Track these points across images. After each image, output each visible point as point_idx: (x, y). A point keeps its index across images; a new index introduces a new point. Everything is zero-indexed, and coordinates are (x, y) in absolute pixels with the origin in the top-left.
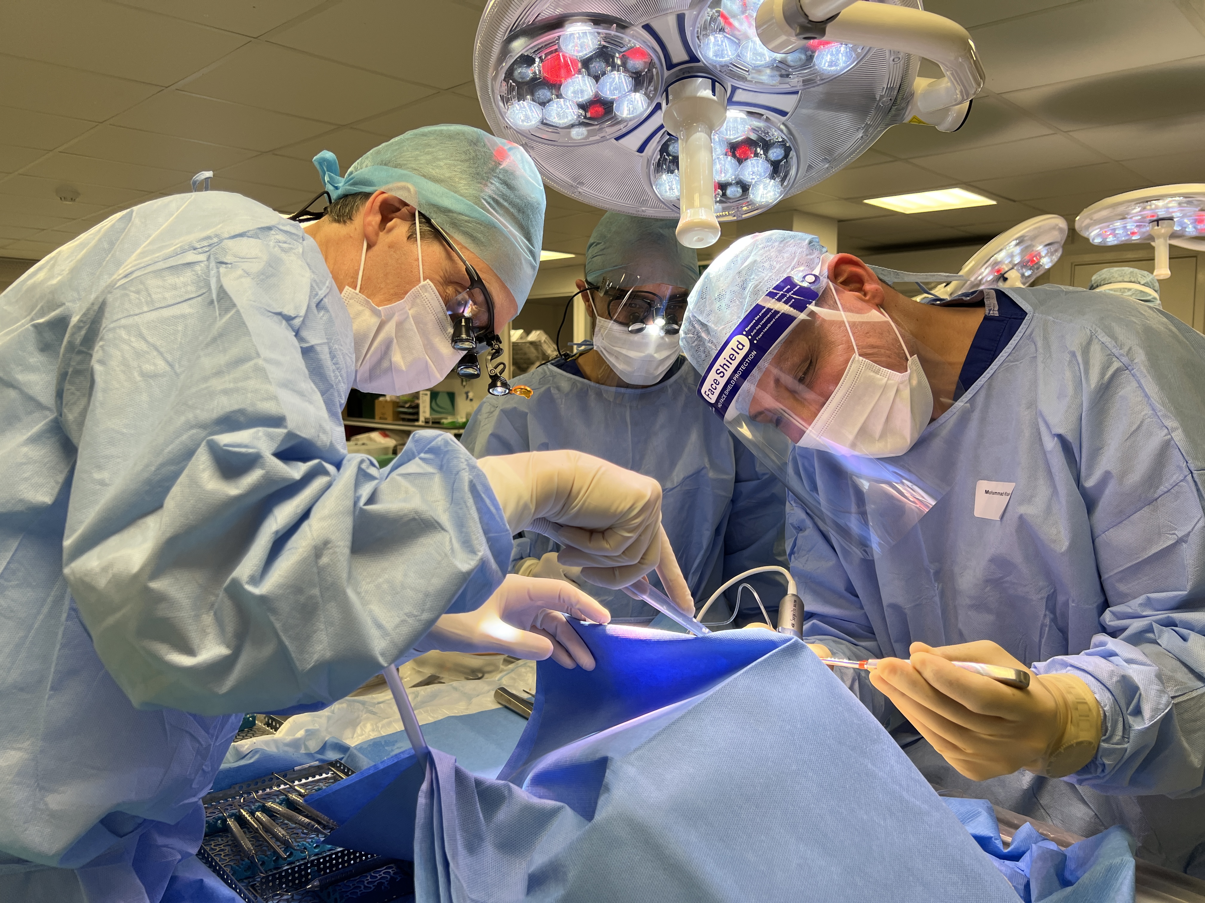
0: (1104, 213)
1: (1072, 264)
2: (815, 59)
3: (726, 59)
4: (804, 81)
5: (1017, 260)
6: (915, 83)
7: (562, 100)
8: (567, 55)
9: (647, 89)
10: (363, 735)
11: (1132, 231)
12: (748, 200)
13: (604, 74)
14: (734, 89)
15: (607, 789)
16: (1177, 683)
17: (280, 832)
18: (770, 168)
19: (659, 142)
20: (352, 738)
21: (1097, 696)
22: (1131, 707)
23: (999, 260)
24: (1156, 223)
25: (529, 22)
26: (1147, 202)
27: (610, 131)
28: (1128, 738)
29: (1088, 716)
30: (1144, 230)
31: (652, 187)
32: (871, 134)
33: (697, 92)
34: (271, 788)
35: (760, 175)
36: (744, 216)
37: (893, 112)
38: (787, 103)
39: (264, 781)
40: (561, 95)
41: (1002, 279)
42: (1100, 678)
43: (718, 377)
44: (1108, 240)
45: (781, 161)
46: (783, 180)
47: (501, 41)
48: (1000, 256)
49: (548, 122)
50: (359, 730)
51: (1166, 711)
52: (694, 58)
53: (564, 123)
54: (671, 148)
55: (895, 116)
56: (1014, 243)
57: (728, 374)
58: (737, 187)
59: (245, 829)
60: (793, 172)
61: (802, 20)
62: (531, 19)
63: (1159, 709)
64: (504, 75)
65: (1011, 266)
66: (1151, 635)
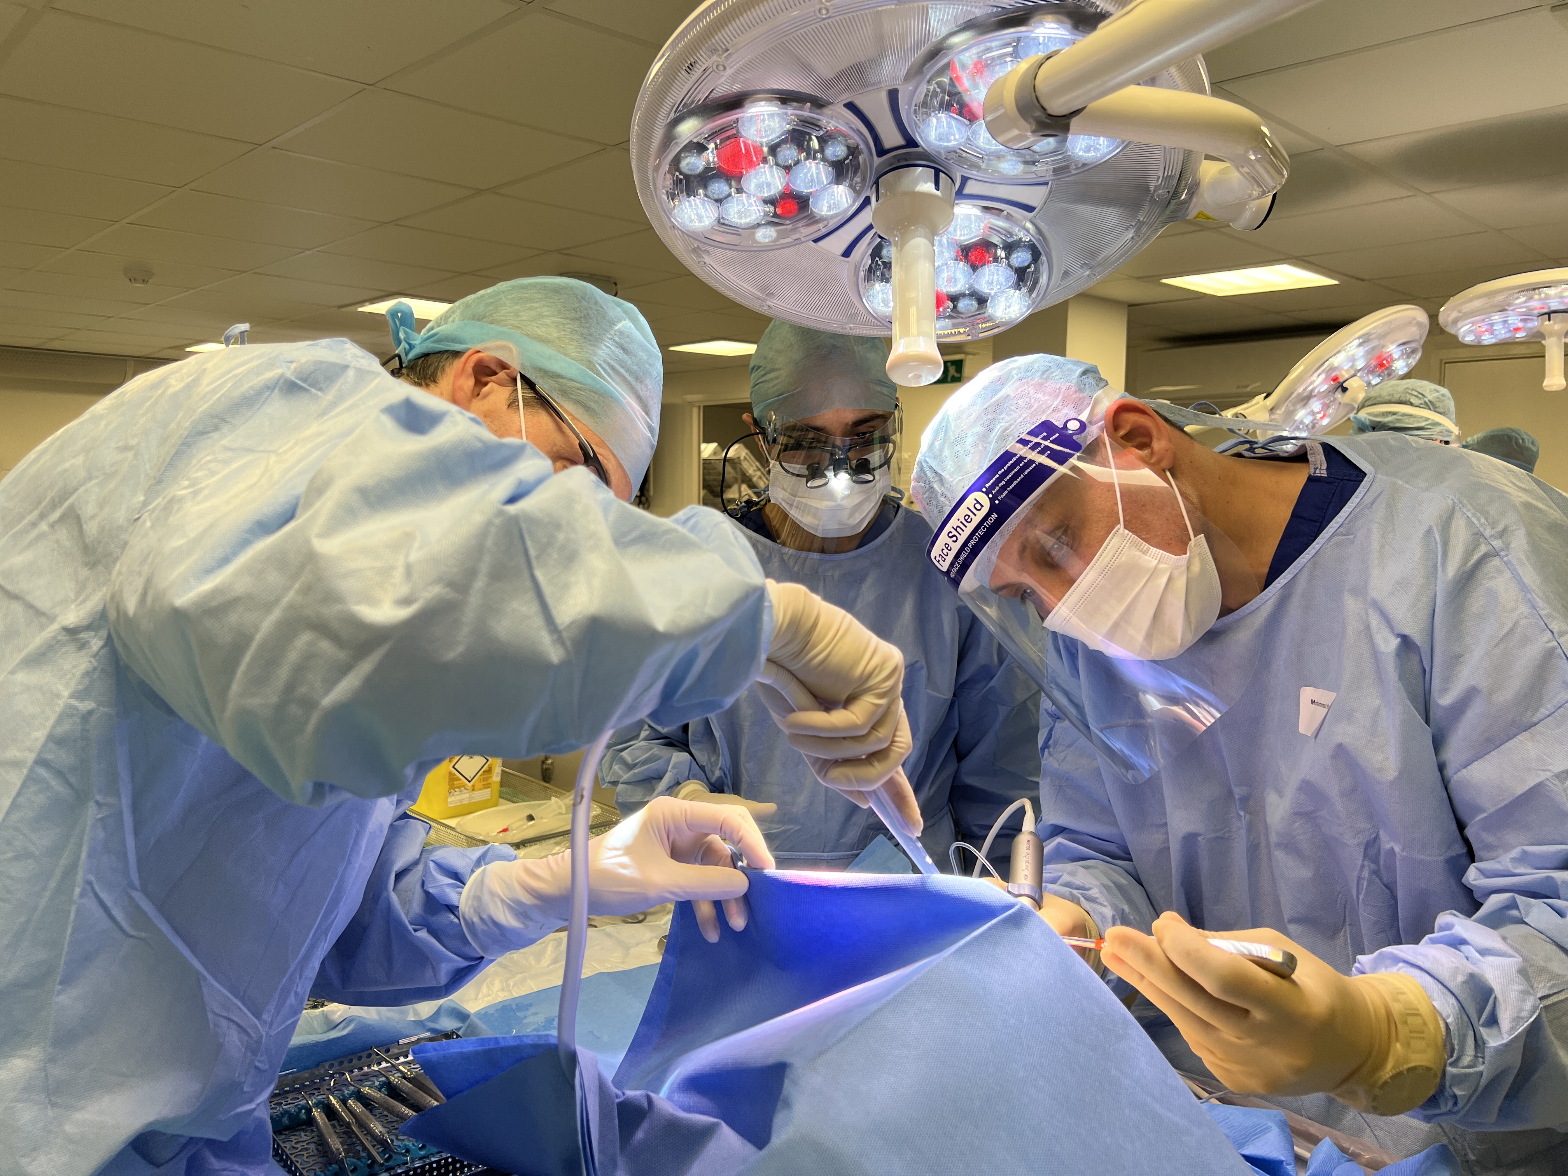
0: (1477, 304)
1: (1441, 361)
2: (1068, 143)
3: (953, 143)
4: (1055, 170)
5: (1360, 364)
6: (1201, 169)
7: (744, 195)
8: (750, 142)
9: (852, 180)
10: (489, 995)
11: (1515, 326)
12: (986, 315)
13: (797, 162)
14: (965, 180)
15: (788, 1105)
16: (1554, 976)
17: (377, 1128)
18: (1015, 277)
19: (869, 244)
20: (476, 999)
21: (1436, 1004)
22: (1484, 1017)
23: (1336, 365)
24: (1547, 316)
25: (699, 100)
26: (1534, 289)
27: (807, 232)
28: (1483, 1058)
29: (1423, 1032)
30: (1530, 325)
31: (862, 299)
32: (1144, 235)
33: (916, 185)
34: (369, 1066)
35: (1001, 284)
36: (981, 335)
37: (1172, 207)
38: (1035, 196)
39: (360, 1058)
40: (742, 189)
41: (1340, 389)
42: (1441, 978)
43: (950, 541)
44: (1483, 338)
45: (1029, 267)
46: (1031, 290)
47: (664, 125)
48: (1336, 361)
49: (726, 222)
50: (484, 989)
51: (1531, 1020)
52: (911, 143)
53: (745, 223)
54: (884, 252)
55: (1175, 211)
56: (1357, 342)
57: (962, 539)
58: (971, 300)
59: (335, 1122)
60: (1043, 279)
61: (1038, 114)
62: (702, 97)
63: (1523, 1018)
64: (668, 167)
65: (1352, 372)
66: (1514, 913)
